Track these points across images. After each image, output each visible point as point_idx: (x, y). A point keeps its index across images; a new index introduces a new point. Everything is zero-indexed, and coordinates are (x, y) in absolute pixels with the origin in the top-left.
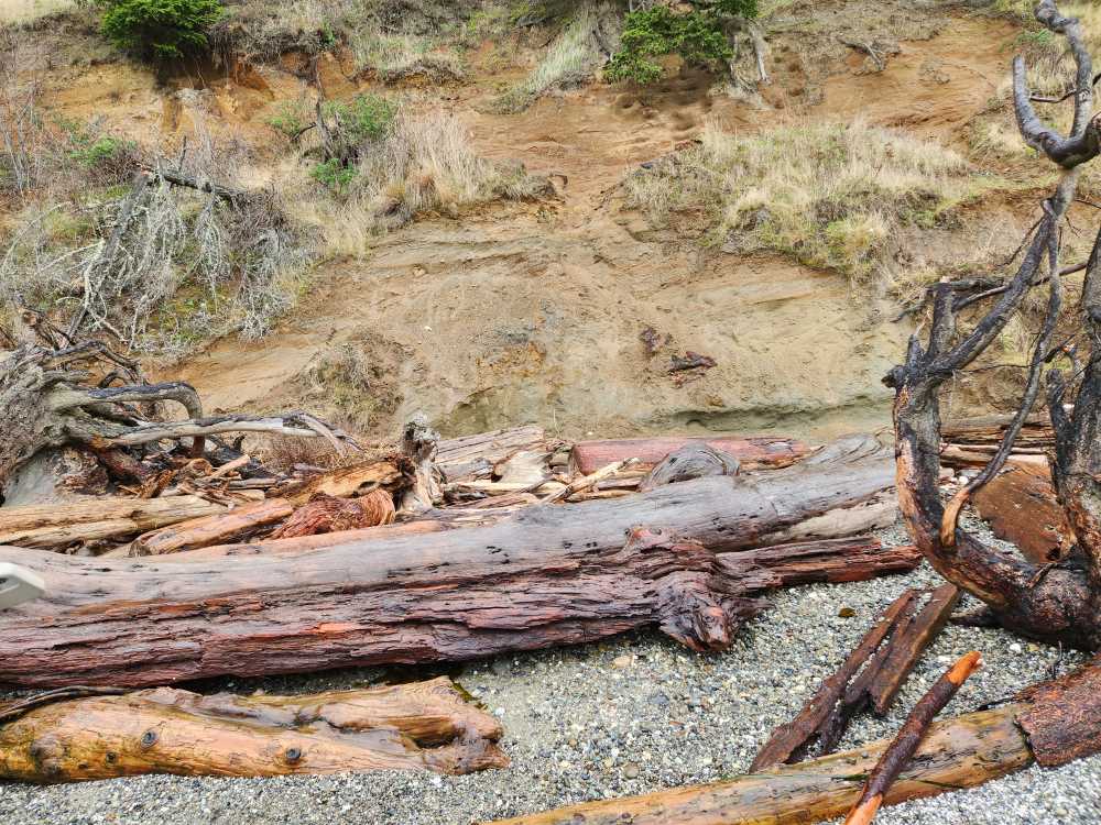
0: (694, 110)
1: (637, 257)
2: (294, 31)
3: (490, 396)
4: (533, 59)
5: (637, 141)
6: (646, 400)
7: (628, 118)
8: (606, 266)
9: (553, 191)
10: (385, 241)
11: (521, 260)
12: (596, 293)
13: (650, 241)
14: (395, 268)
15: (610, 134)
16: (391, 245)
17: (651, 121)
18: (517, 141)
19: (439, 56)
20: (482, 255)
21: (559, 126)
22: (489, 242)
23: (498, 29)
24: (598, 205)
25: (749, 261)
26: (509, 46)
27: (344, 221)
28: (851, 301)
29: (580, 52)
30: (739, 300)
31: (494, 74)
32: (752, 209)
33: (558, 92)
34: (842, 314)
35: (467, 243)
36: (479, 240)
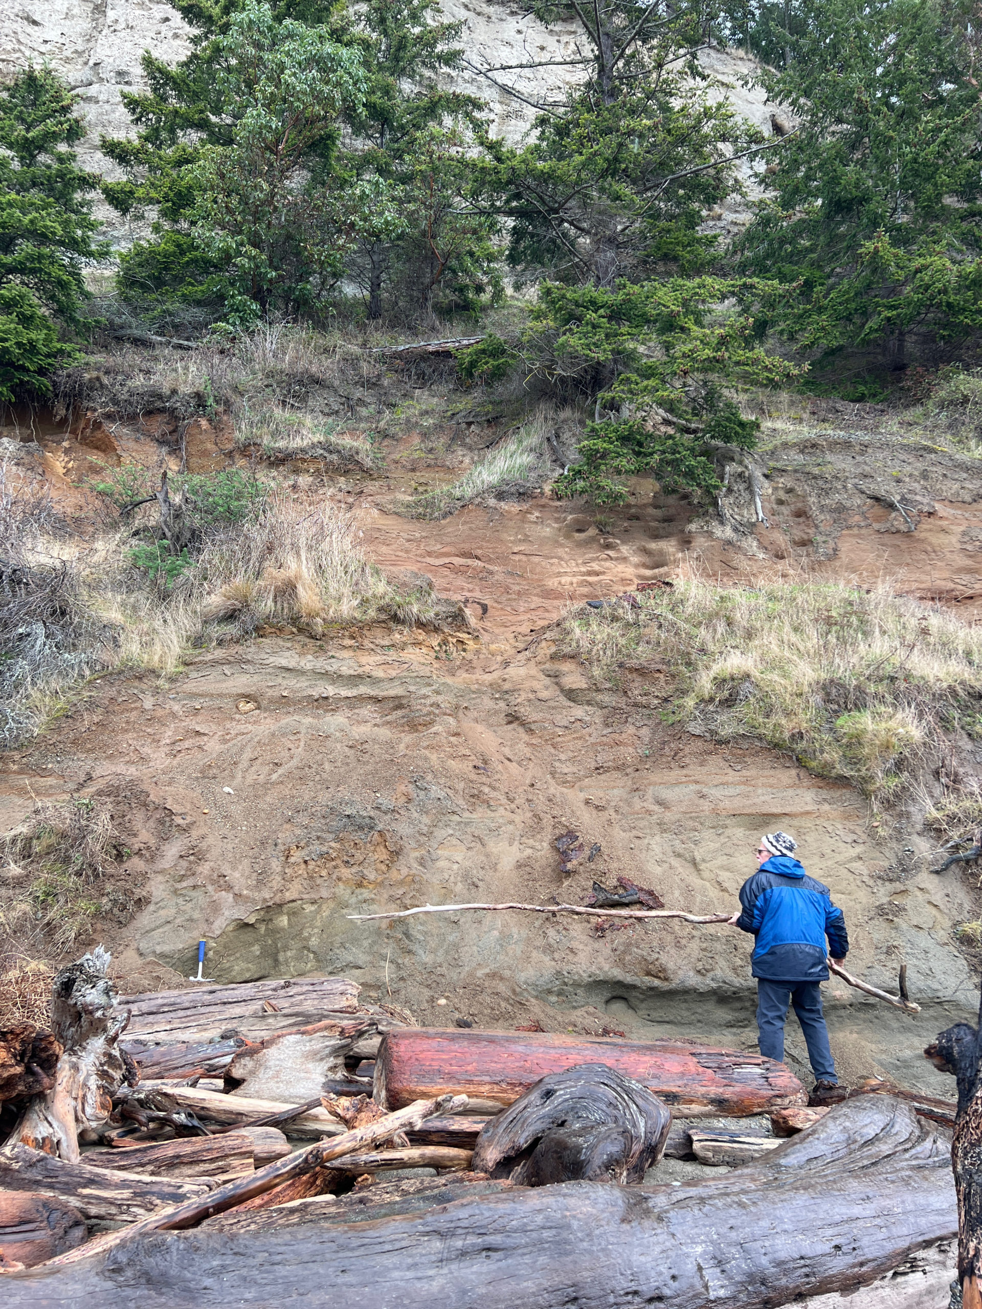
0: (669, 546)
1: (566, 723)
2: (166, 391)
3: (293, 914)
4: (467, 460)
5: (589, 573)
6: (544, 952)
7: (580, 544)
8: (521, 730)
9: (463, 619)
10: (209, 657)
11: (399, 707)
12: (500, 767)
13: (589, 703)
14: (212, 695)
15: (555, 561)
16: (215, 663)
17: (611, 553)
18: (429, 554)
19: (347, 441)
20: (345, 693)
21: (488, 541)
22: (359, 676)
23: (428, 422)
24: (521, 646)
25: (725, 750)
26: (440, 442)
27: (158, 624)
28: (872, 832)
29: (527, 459)
30: (706, 806)
31: (413, 470)
32: (733, 679)
33: (492, 502)
34: (859, 849)
35: (326, 673)
36: (345, 671)
